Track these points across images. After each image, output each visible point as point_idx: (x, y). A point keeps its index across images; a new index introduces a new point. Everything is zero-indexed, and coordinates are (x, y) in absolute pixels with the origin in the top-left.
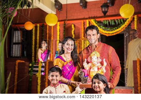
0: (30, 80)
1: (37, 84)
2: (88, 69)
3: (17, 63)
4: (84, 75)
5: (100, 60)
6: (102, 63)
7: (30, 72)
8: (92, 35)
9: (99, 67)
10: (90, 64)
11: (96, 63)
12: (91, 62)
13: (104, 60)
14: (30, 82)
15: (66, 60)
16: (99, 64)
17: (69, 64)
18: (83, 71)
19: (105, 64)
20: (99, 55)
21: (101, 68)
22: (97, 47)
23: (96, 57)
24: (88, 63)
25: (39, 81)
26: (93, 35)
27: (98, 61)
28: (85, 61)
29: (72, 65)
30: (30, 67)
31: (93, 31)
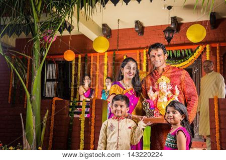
0: (71, 123)
1: (80, 129)
2: (154, 99)
3: (54, 101)
4: (150, 107)
5: (171, 87)
6: (173, 92)
7: (70, 113)
8: (157, 56)
9: (170, 96)
10: (157, 93)
11: (165, 91)
12: (158, 90)
13: (176, 87)
14: (71, 126)
15: (125, 88)
16: (169, 92)
17: (129, 93)
18: (148, 102)
19: (177, 92)
20: (169, 81)
21: (172, 97)
22: (165, 71)
23: (164, 83)
24: (154, 91)
25: (83, 125)
26: (159, 56)
27: (168, 88)
28: (151, 89)
29: (133, 95)
30: (70, 107)
31: (157, 50)
